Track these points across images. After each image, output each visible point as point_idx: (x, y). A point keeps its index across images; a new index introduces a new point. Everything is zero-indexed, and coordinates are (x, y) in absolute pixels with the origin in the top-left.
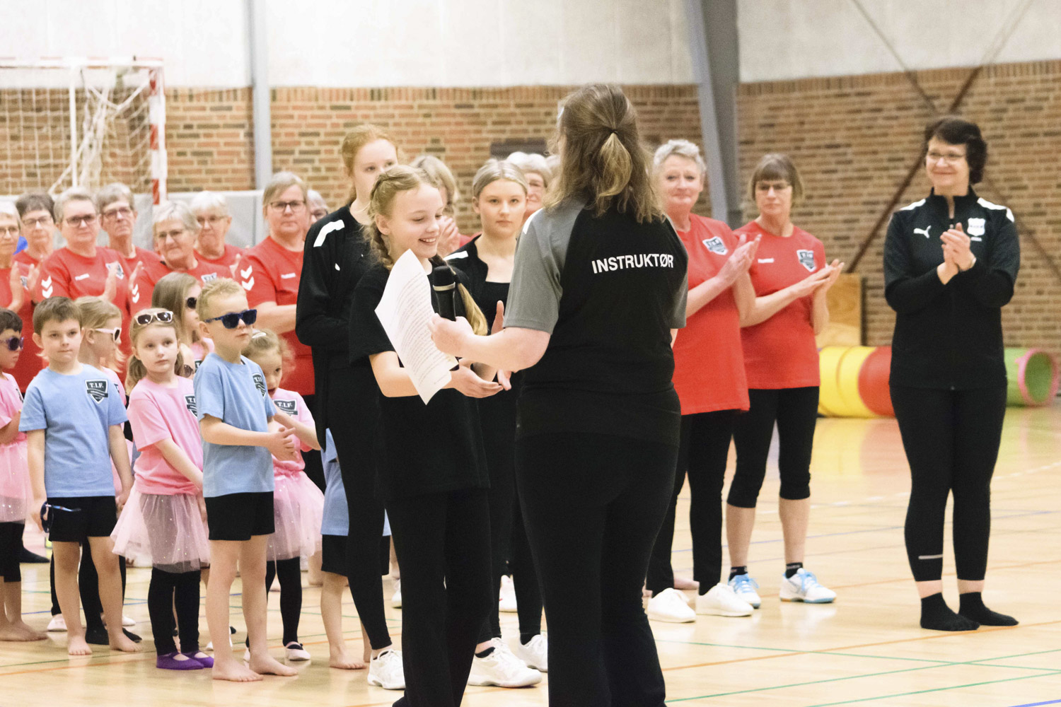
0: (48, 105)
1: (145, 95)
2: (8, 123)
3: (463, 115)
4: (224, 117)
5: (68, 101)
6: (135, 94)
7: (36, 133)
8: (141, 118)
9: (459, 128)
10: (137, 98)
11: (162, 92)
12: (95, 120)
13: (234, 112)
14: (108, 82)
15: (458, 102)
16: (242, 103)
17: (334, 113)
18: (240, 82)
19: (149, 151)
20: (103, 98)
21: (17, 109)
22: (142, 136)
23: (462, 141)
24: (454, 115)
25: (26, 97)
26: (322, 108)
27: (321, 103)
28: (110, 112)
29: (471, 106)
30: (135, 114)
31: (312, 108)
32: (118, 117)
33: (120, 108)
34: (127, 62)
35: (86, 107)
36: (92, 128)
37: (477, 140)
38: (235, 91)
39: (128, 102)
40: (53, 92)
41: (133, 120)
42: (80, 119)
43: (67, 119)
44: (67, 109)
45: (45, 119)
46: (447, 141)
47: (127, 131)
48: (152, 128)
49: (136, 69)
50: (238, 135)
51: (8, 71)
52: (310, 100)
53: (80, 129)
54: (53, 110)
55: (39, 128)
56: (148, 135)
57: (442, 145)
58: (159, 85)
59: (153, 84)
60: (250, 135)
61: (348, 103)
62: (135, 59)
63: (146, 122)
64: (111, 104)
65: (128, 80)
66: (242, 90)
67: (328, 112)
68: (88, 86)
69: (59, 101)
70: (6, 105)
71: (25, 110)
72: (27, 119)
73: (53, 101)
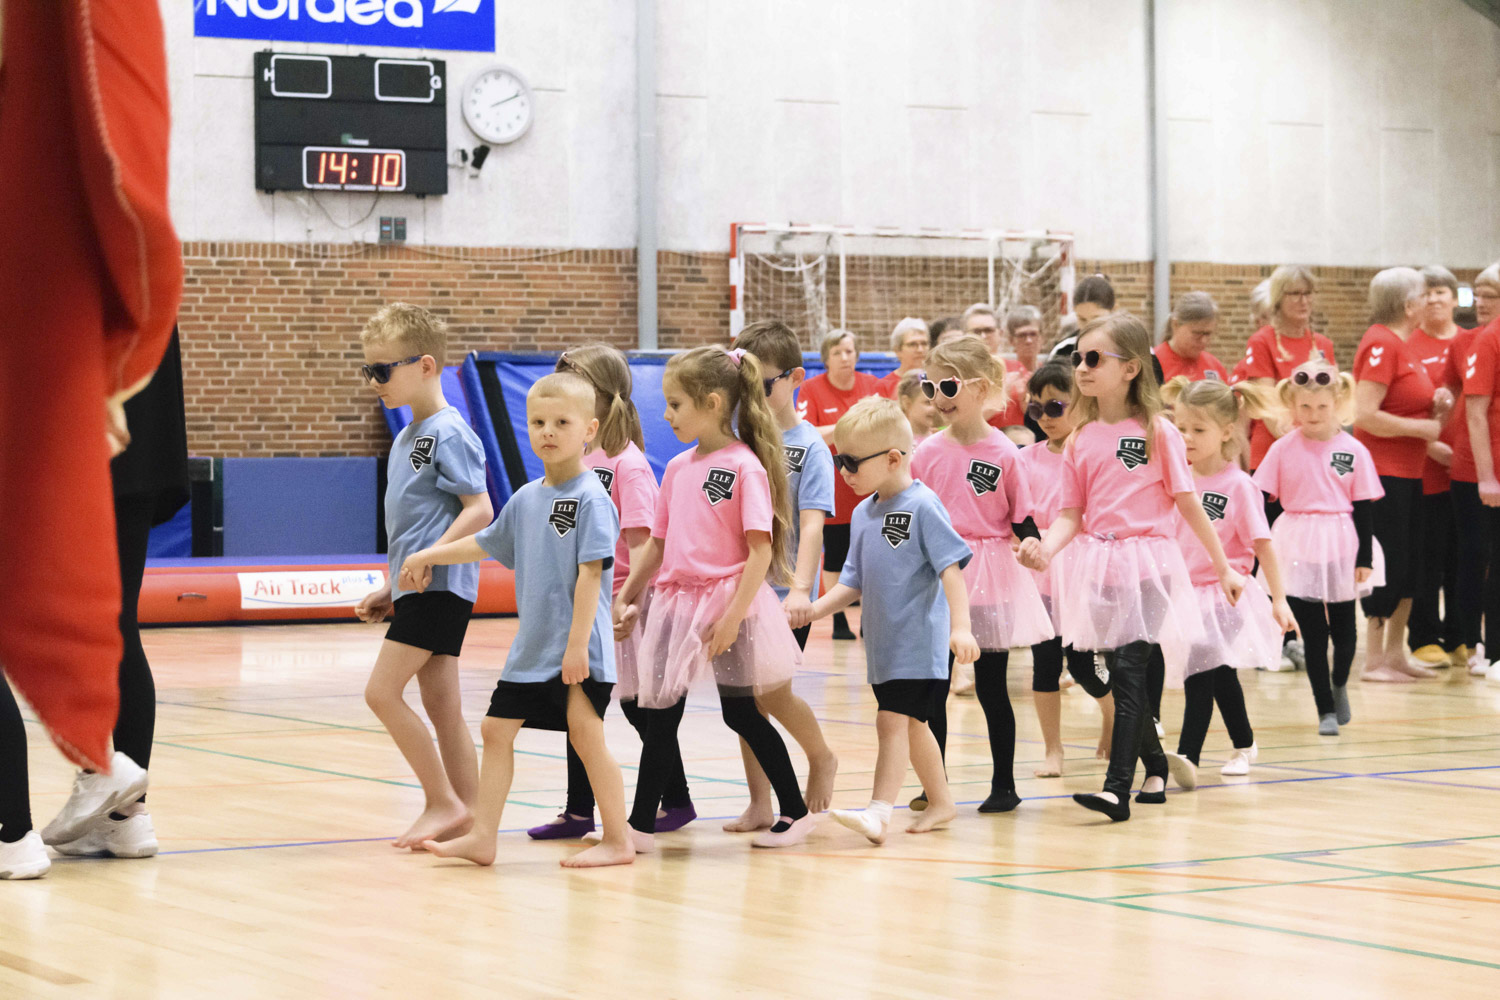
0: (969, 272)
1: (1057, 265)
2: (932, 287)
3: (1346, 292)
4: (1126, 288)
5: (986, 269)
6: (1047, 264)
7: (958, 298)
8: (1052, 287)
9: (1342, 303)
10: (1049, 269)
11: (1071, 263)
12: (1011, 287)
13: (1138, 284)
14: (1023, 252)
15: (1341, 279)
16: (1144, 276)
17: (1229, 287)
18: (1141, 255)
19: (1059, 316)
20: (1019, 267)
21: (941, 275)
22: (1053, 303)
23: (1343, 315)
24: (1336, 292)
25: (949, 264)
26: (1216, 282)
27: (1215, 277)
28: (1025, 280)
29: (1353, 284)
30: (1047, 283)
31: (1207, 282)
32: (1032, 285)
33: (1033, 276)
34: (1040, 234)
35: (1003, 275)
36: (1008, 293)
37: (1357, 315)
38: (1138, 264)
39: (1042, 271)
40: (974, 261)
41: (1045, 288)
42: (997, 285)
43: (986, 285)
44: (986, 276)
45: (966, 285)
46: (1330, 315)
47: (1039, 297)
48: (1063, 296)
49: (1049, 242)
50: (1139, 304)
51: (934, 241)
52: (1206, 274)
53: (997, 295)
54: (973, 276)
55: (961, 293)
56: (1058, 301)
57: (1325, 318)
58: (1070, 256)
59: (1064, 256)
60: (1151, 304)
61: (1240, 278)
62: (1048, 232)
63: (1056, 290)
64: (1026, 273)
65: (1042, 252)
66: (1145, 264)
67: (1223, 286)
68: (1006, 255)
69: (979, 269)
70: (932, 272)
71: (949, 276)
72: (950, 284)
73: (974, 269)
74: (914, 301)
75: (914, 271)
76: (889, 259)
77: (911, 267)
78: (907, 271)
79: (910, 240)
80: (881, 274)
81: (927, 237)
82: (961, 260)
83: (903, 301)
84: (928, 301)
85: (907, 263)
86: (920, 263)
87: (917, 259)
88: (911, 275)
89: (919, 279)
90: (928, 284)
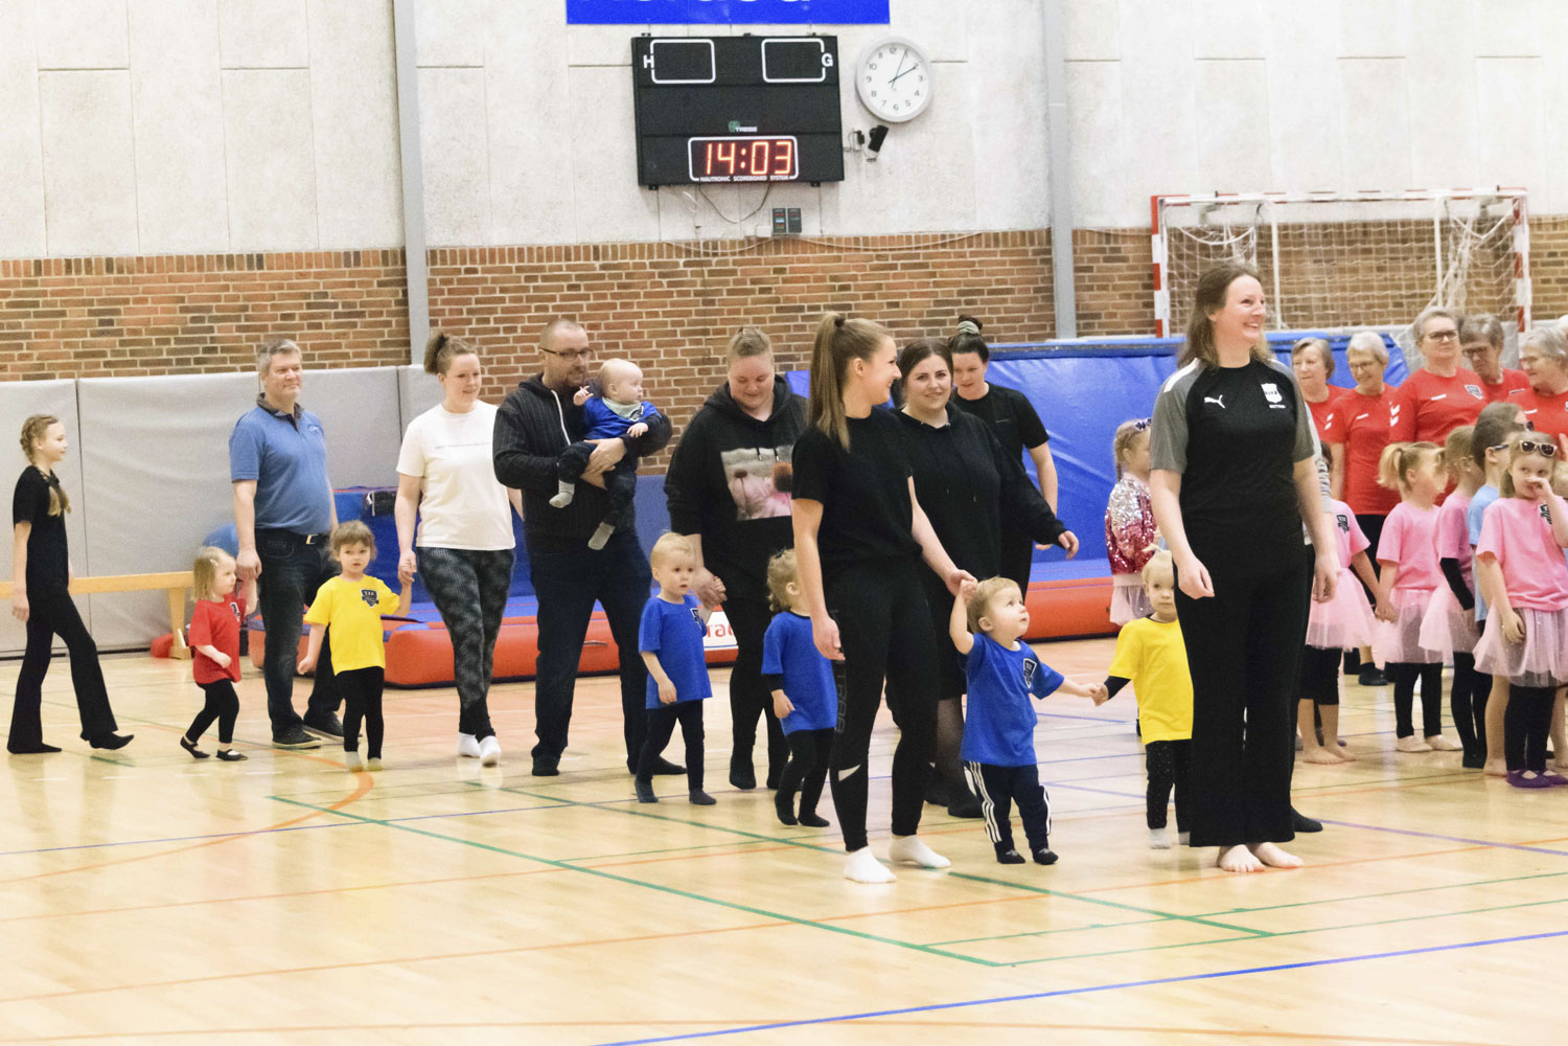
0: (1414, 236)
1: (1510, 224)
2: (1374, 255)
5: (1433, 231)
6: (1499, 223)
7: (1402, 264)
8: (1505, 247)
10: (1501, 228)
11: (1525, 221)
12: (1460, 250)
14: (1472, 211)
19: (1513, 280)
20: (1468, 228)
21: (1383, 241)
22: (1507, 265)
25: (1392, 229)
28: (1475, 242)
30: (1500, 244)
32: (1482, 247)
33: (1484, 237)
34: (1491, 192)
35: (1451, 237)
36: (1457, 258)
39: (1493, 232)
40: (1418, 223)
41: (1498, 248)
42: (1445, 249)
43: (1432, 249)
44: (1432, 239)
47: (1491, 260)
48: (1517, 257)
49: (1500, 199)
51: (1374, 203)
53: (1445, 259)
54: (1418, 240)
55: (1405, 259)
56: (1513, 264)
58: (1523, 213)
59: (1517, 214)
62: (1498, 189)
63: (1510, 251)
64: (1475, 234)
65: (1492, 210)
68: (1453, 217)
69: (1424, 232)
70: (1372, 238)
71: (1391, 241)
72: (1393, 250)
73: (1418, 232)
74: (1355, 270)
75: (1353, 238)
76: (1325, 226)
77: (1349, 234)
78: (1346, 238)
79: (1347, 204)
80: (1317, 244)
81: (1367, 200)
82: (1403, 224)
83: (1342, 271)
84: (1370, 269)
85: (1345, 230)
86: (1360, 229)
87: (1356, 225)
88: (1350, 243)
89: (1359, 246)
90: (1368, 251)
